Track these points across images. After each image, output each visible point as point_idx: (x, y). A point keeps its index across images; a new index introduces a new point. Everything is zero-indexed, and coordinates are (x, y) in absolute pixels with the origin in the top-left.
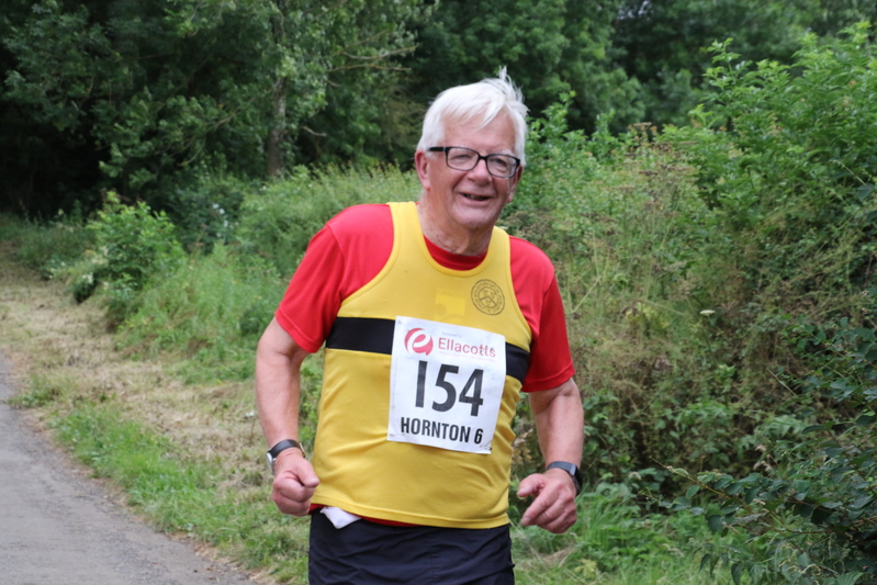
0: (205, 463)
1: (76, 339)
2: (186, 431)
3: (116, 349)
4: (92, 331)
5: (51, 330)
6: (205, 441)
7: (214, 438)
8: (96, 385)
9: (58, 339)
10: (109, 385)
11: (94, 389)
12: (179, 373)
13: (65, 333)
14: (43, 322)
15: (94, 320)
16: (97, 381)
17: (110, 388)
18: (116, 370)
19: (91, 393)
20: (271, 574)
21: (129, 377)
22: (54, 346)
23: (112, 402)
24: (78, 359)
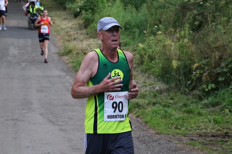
1: (75, 31)
3: (87, 34)
4: (80, 28)
5: (68, 27)
8: (82, 49)
9: (70, 31)
10: (86, 49)
11: (82, 50)
13: (72, 29)
14: (65, 24)
15: (81, 24)
16: (83, 47)
17: (87, 50)
18: (88, 43)
19: (81, 51)
20: (134, 114)
21: (92, 45)
22: (69, 33)
24: (76, 38)
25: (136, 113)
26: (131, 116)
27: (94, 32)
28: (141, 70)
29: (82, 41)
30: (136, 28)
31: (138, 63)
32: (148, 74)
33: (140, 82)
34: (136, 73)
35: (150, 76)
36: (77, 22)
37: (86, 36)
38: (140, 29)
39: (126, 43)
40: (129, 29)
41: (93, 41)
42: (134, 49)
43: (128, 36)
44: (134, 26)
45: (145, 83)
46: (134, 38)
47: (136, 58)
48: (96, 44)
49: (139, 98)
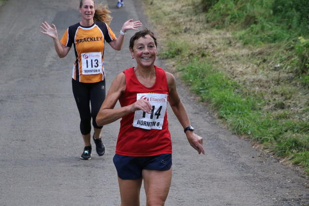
0: (255, 96)
1: (187, 16)
2: (245, 77)
3: (208, 22)
4: (195, 11)
5: (175, 11)
6: (255, 83)
7: (259, 81)
8: (199, 47)
9: (179, 17)
10: (205, 47)
11: (198, 49)
12: (240, 38)
13: (182, 13)
14: (170, 6)
15: (197, 4)
16: (200, 44)
17: (207, 48)
18: (209, 36)
19: (197, 51)
20: (290, 160)
21: (216, 41)
22: (177, 21)
23: (208, 57)
24: (189, 29)
25: (293, 158)
26: (285, 162)
27: (219, 18)
28: (302, 83)
29: (198, 33)
30: (294, 10)
31: (297, 71)
34: (294, 88)
37: (206, 25)
38: (301, 12)
39: (275, 35)
40: (281, 11)
41: (217, 34)
42: (290, 46)
43: (278, 24)
44: (291, 7)
46: (290, 27)
47: (292, 62)
48: (223, 39)
49: (298, 132)
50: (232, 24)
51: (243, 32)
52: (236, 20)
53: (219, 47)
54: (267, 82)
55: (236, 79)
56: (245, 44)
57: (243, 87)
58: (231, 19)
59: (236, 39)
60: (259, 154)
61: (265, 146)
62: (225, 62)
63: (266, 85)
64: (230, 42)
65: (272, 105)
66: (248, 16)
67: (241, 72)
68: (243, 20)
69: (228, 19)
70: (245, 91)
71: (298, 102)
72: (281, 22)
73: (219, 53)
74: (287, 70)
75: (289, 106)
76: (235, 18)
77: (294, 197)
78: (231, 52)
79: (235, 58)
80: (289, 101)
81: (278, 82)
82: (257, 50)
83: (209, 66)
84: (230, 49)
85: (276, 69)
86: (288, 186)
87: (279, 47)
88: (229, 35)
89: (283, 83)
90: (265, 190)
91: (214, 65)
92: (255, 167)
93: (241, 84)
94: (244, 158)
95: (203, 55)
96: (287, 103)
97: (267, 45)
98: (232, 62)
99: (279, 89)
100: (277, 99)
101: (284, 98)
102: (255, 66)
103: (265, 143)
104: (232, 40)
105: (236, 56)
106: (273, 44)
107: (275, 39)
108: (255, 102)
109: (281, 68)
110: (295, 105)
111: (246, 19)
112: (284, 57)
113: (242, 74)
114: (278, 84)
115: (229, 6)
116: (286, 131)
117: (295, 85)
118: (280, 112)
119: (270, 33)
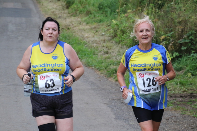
0: (94, 48)
1: (59, 11)
2: (89, 39)
3: (69, 13)
4: (63, 9)
5: (54, 8)
6: (94, 42)
7: (96, 41)
8: (66, 25)
9: (55, 11)
10: (69, 25)
12: (85, 21)
13: (57, 9)
14: (51, 6)
15: (63, 5)
16: (66, 23)
17: (70, 26)
18: (70, 20)
19: (65, 27)
20: (114, 79)
21: (73, 22)
22: (55, 13)
23: (70, 30)
24: (61, 17)
25: (115, 78)
26: (111, 80)
27: (74, 12)
28: (115, 42)
29: (65, 19)
30: (108, 8)
31: (112, 36)
32: (122, 45)
33: (115, 51)
34: (112, 44)
35: (123, 46)
36: (60, 4)
37: (68, 15)
38: (111, 9)
39: (100, 20)
40: (102, 9)
41: (74, 19)
42: (108, 24)
44: (106, 7)
45: (119, 52)
46: (107, 16)
47: (110, 32)
48: (77, 21)
49: (116, 65)
50: (80, 14)
51: (86, 18)
52: (82, 13)
53: (75, 25)
54: (99, 41)
55: (85, 40)
56: (87, 23)
57: (89, 44)
58: (80, 12)
59: (83, 21)
60: (98, 76)
61: (101, 72)
62: (79, 32)
63: (99, 43)
64: (80, 23)
65: (103, 52)
66: (87, 11)
67: (87, 37)
68: (85, 13)
69: (78, 12)
70: (89, 45)
71: (114, 51)
72: (102, 14)
73: (76, 28)
74: (108, 36)
75: (110, 53)
76: (81, 11)
77: (117, 98)
78: (81, 27)
79: (83, 30)
80: (110, 50)
81: (104, 41)
82: (93, 27)
83: (72, 34)
84: (80, 26)
85: (102, 35)
86: (114, 92)
87: (103, 25)
88: (79, 19)
89: (106, 42)
90: (104, 95)
91: (74, 34)
92: (97, 83)
93: (87, 42)
94: (92, 79)
95: (68, 29)
96: (109, 51)
97: (98, 24)
98: (82, 32)
99: (105, 45)
100: (104, 49)
101: (107, 49)
102: (93, 34)
103: (101, 71)
104: (81, 22)
105: (83, 29)
106: (100, 24)
107: (100, 21)
108: (94, 51)
109: (105, 34)
110: (113, 52)
111: (86, 12)
112: (106, 29)
113: (88, 37)
114: (104, 42)
115: (78, 6)
116: (110, 65)
117: (112, 43)
118: (107, 55)
119: (98, 18)
